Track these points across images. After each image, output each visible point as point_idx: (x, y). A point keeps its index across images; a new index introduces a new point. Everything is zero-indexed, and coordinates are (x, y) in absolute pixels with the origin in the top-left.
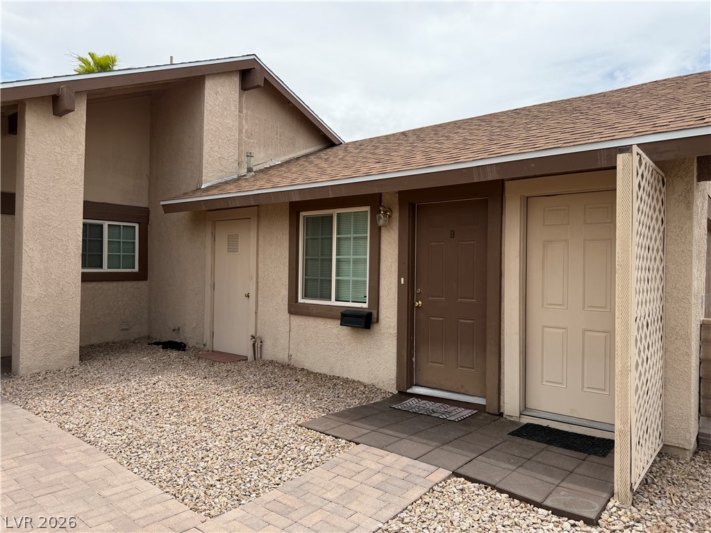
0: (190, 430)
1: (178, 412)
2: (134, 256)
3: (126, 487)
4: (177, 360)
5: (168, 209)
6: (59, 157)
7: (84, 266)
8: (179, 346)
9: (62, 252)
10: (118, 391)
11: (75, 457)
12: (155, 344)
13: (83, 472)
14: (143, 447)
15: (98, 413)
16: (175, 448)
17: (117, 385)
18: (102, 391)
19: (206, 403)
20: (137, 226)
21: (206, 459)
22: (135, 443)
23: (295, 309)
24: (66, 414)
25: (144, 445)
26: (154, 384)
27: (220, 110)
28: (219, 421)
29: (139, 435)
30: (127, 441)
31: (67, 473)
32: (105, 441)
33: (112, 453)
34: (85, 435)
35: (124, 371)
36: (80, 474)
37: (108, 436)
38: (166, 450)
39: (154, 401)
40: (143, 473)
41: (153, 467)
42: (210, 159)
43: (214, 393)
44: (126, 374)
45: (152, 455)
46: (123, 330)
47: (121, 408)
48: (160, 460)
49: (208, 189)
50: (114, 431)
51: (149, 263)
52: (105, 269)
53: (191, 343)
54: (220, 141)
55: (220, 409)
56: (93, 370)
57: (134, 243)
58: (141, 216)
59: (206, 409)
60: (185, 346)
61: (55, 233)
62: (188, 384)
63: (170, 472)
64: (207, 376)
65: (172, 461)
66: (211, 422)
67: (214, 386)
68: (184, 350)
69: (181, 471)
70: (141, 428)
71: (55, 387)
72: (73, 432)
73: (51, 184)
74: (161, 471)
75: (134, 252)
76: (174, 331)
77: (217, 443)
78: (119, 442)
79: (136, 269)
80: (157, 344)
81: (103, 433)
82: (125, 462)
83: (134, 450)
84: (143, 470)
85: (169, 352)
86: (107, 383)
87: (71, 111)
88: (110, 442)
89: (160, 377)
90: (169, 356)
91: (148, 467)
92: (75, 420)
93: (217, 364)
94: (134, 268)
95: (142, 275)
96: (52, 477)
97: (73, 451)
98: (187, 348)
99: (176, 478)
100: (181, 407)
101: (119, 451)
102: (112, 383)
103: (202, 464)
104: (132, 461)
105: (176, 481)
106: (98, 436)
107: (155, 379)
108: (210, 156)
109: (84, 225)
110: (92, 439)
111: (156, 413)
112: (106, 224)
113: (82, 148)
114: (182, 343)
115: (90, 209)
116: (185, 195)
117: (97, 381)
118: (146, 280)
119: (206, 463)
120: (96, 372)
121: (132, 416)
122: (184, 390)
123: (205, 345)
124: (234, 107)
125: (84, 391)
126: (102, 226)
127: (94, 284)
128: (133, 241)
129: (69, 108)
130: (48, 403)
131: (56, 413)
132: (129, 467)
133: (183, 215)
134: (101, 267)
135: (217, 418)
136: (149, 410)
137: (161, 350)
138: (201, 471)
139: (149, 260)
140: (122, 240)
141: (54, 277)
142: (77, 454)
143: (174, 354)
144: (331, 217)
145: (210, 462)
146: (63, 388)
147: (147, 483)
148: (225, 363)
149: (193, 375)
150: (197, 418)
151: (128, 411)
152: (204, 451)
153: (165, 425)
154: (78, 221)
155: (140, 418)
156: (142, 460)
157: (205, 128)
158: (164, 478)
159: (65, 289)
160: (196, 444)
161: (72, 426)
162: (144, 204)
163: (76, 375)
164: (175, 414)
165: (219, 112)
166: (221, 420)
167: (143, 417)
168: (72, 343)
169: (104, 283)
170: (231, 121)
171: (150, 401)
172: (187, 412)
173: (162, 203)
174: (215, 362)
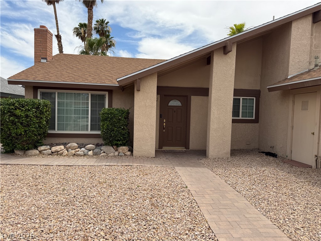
0: (284, 197)
1: (276, 187)
2: (253, 112)
3: (255, 216)
4: (273, 162)
5: (270, 90)
6: (225, 71)
8: (274, 155)
9: (225, 110)
10: (247, 171)
11: (233, 196)
12: (262, 152)
13: (237, 204)
14: (261, 200)
15: (240, 180)
16: (277, 204)
17: (247, 168)
18: (240, 170)
19: (291, 186)
20: (255, 98)
21: (294, 214)
22: (257, 197)
24: (227, 177)
25: (261, 199)
26: (263, 171)
27: (300, 37)
28: (299, 197)
29: (259, 193)
30: (253, 195)
31: (231, 202)
32: (244, 193)
33: (248, 199)
34: (236, 188)
35: (249, 163)
36: (236, 204)
37: (245, 190)
38: (272, 204)
39: (264, 179)
40: (262, 212)
41: (267, 210)
42: (293, 63)
43: (295, 182)
44: (250, 164)
45: (266, 204)
46: (247, 144)
47: (249, 179)
48: (270, 208)
49: (291, 78)
50: (247, 189)
51: (260, 115)
52: (240, 118)
53: (279, 154)
54: (299, 53)
55: (299, 191)
56: (236, 160)
57: (253, 106)
58: (257, 94)
59: (291, 189)
60: (276, 155)
61: (223, 103)
62: (280, 174)
63: (275, 215)
64: (290, 172)
65: (276, 210)
66: (295, 196)
67: (294, 178)
68: (276, 157)
69: (281, 216)
70: (259, 191)
71: (222, 165)
72: (231, 185)
73: (222, 83)
74: (271, 213)
75: (253, 110)
76: (271, 147)
77: (299, 208)
78: (250, 194)
79: (254, 118)
80: (263, 152)
81: (243, 189)
82: (254, 204)
83: (257, 200)
84: (262, 210)
85: (269, 157)
86: (242, 167)
87: (231, 51)
88: (246, 194)
89: (266, 168)
90: (269, 159)
91: (264, 209)
92: (232, 180)
93: (294, 167)
94: (253, 117)
95: (256, 121)
96: (225, 202)
97: (232, 194)
98: (277, 156)
99: (279, 219)
100: (278, 185)
101: (250, 198)
102: (244, 167)
103: (292, 216)
104: (257, 205)
105: (279, 220)
106: (241, 189)
107: (263, 169)
108: (293, 62)
109: (234, 99)
110: (239, 190)
111: (266, 185)
112: (241, 98)
113: (234, 66)
114: (275, 154)
115: (237, 92)
116: (279, 82)
117: (238, 166)
118: (258, 123)
119: (294, 217)
120: (237, 162)
121: (254, 184)
122: (278, 177)
123: (287, 156)
124: (308, 33)
125: (233, 169)
126: (239, 99)
127: (236, 124)
128: (253, 105)
129: (230, 50)
130: (220, 171)
131: (224, 176)
132: (255, 207)
133: (278, 92)
134: (239, 116)
135: (298, 195)
136: (262, 183)
137: (265, 156)
138: (292, 220)
139: (259, 114)
140: (248, 105)
141: (222, 121)
142: (233, 195)
143: (271, 158)
145: (296, 217)
146: (225, 166)
147: (265, 217)
148: (299, 167)
149: (282, 170)
150: (287, 192)
151: (253, 181)
152: (292, 210)
153: (270, 192)
154: (231, 97)
155: (258, 186)
156: (261, 206)
157: (291, 48)
158: (273, 217)
159: (226, 126)
160: (288, 205)
161: (230, 183)
162: (258, 88)
163: (229, 161)
164: (275, 188)
165: (299, 38)
166: (300, 196)
167: (260, 186)
168: (228, 148)
169: (240, 123)
170: (306, 41)
171: (262, 179)
172: (281, 188)
173: (268, 87)
174: (293, 165)
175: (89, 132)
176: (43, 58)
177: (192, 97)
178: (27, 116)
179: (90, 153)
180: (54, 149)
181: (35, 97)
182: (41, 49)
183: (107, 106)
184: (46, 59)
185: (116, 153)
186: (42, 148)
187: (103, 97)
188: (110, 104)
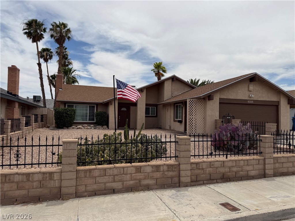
6: (142, 98)
7: (145, 115)
9: (142, 112)
23: (174, 121)
27: (168, 86)
49: (165, 100)
52: (150, 115)
58: (156, 106)
61: (142, 109)
73: (141, 102)
75: (155, 112)
76: (160, 126)
79: (155, 115)
87: (143, 92)
95: (156, 116)
109: (146, 108)
112: (150, 107)
113: (145, 96)
115: (147, 105)
123: (164, 128)
124: (170, 85)
126: (150, 108)
127: (147, 117)
128: (155, 110)
139: (157, 113)
140: (153, 110)
141: (141, 116)
144: (178, 105)
154: (144, 107)
159: (143, 118)
169: (150, 117)
170: (170, 88)
173: (159, 103)
175: (88, 121)
176: (60, 89)
177: (131, 107)
178: (71, 114)
179: (93, 128)
180: (78, 127)
181: (65, 107)
182: (59, 84)
183: (95, 111)
184: (62, 89)
185: (103, 128)
186: (73, 127)
187: (94, 107)
188: (97, 110)
